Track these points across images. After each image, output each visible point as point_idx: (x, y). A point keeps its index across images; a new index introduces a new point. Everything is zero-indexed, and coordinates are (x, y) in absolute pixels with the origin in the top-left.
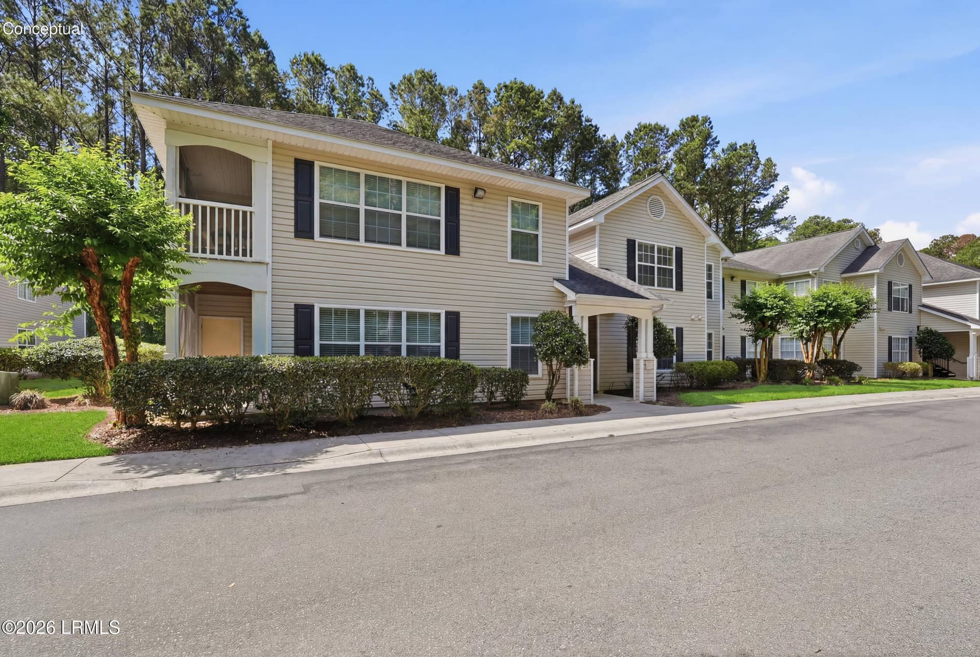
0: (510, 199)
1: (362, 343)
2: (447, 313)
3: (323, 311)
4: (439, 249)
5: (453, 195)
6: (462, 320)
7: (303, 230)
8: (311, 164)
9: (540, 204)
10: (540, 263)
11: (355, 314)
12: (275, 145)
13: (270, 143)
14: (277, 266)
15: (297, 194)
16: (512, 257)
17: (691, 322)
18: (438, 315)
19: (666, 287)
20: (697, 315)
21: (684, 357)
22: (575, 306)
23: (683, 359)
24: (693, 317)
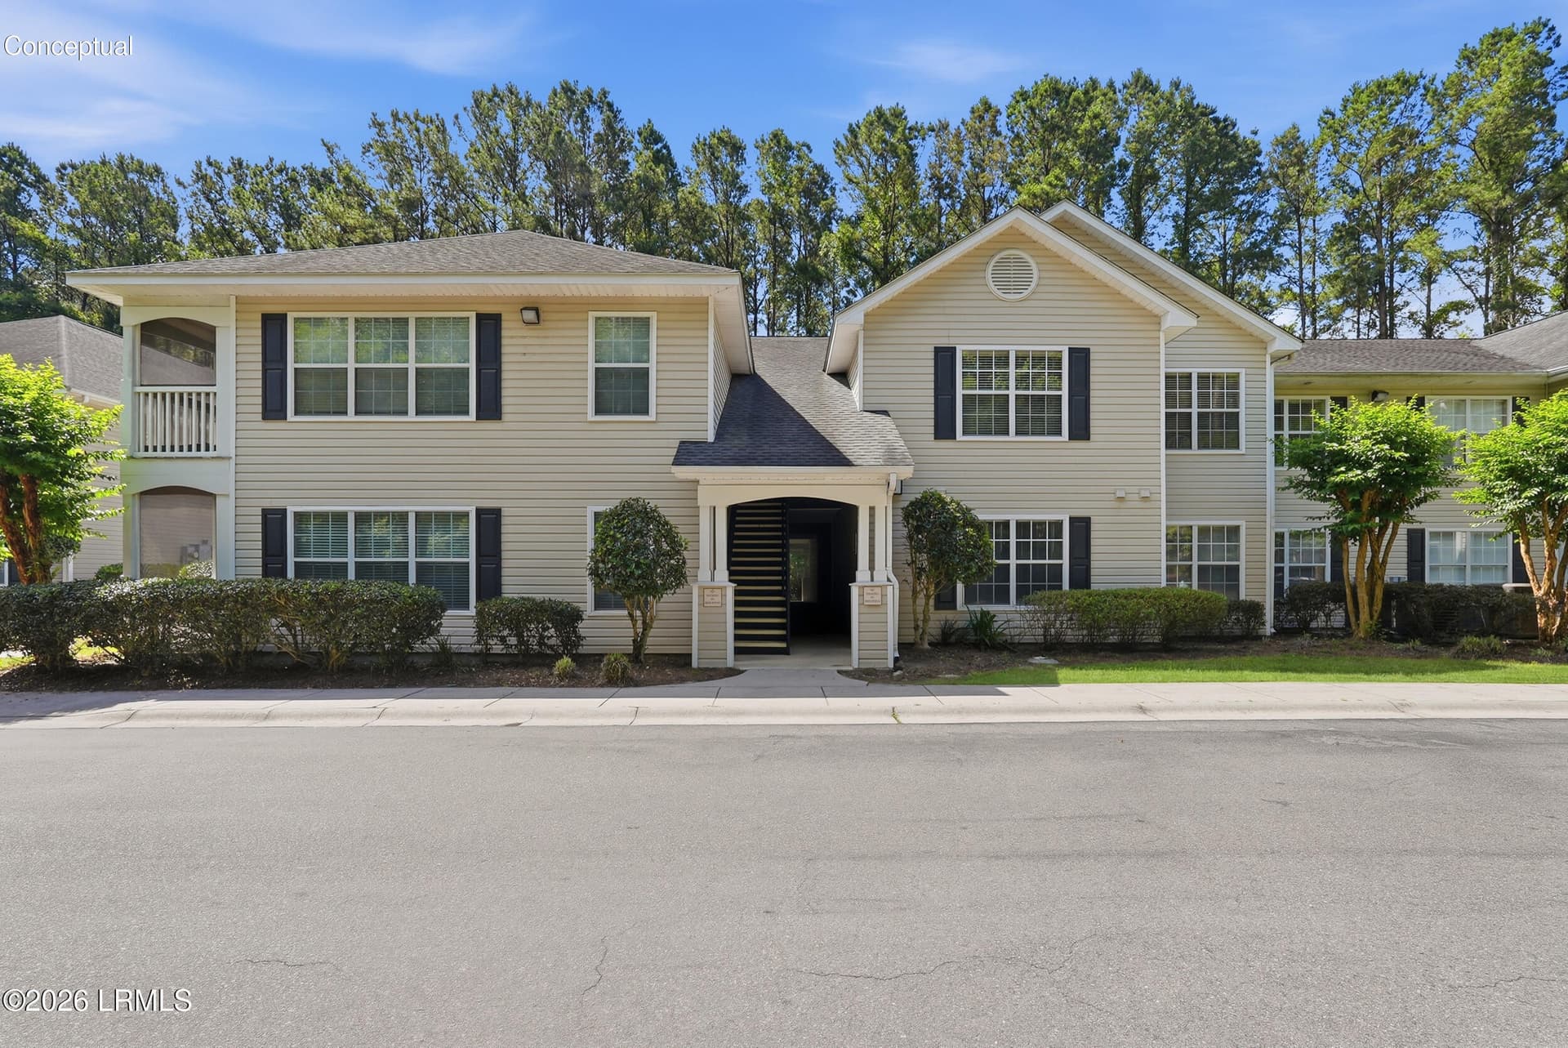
0: (592, 315)
1: (351, 560)
2: (479, 511)
3: (300, 517)
4: (467, 413)
5: (489, 326)
6: (504, 521)
7: (273, 409)
8: (283, 318)
9: (653, 316)
10: (652, 417)
11: (341, 518)
12: (239, 300)
13: (233, 300)
14: (241, 460)
15: (265, 361)
16: (598, 412)
17: (1116, 504)
18: (466, 515)
19: (1042, 434)
20: (1135, 489)
21: (1093, 579)
22: (699, 487)
23: (1090, 583)
24: (1120, 494)
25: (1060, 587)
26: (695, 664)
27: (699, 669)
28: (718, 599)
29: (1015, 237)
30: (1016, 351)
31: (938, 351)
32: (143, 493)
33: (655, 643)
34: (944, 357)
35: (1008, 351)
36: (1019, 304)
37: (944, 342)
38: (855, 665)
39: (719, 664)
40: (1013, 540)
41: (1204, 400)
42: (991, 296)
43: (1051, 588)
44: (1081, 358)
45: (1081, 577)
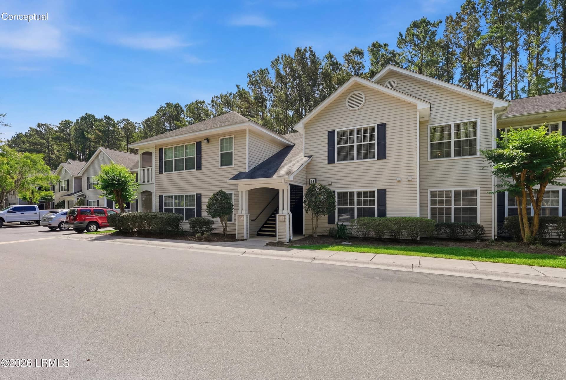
0: (220, 138)
1: (174, 207)
2: (197, 195)
3: (165, 197)
4: (195, 169)
5: (199, 145)
6: (202, 197)
7: (161, 171)
8: (163, 149)
9: (233, 137)
10: (233, 166)
11: (172, 197)
13: (155, 146)
14: (156, 184)
15: (160, 160)
16: (221, 166)
17: (408, 183)
18: (194, 195)
19: (367, 158)
20: (406, 177)
21: (387, 213)
22: (239, 186)
23: (386, 215)
24: (399, 179)
25: (374, 216)
26: (237, 238)
27: (238, 239)
28: (242, 218)
29: (357, 86)
30: (357, 129)
31: (329, 132)
32: (142, 192)
33: (229, 231)
34: (331, 134)
35: (354, 129)
36: (360, 110)
37: (331, 129)
38: (277, 241)
39: (242, 238)
40: (356, 199)
41: (456, 135)
42: (348, 110)
43: (371, 216)
44: (382, 128)
45: (382, 213)
